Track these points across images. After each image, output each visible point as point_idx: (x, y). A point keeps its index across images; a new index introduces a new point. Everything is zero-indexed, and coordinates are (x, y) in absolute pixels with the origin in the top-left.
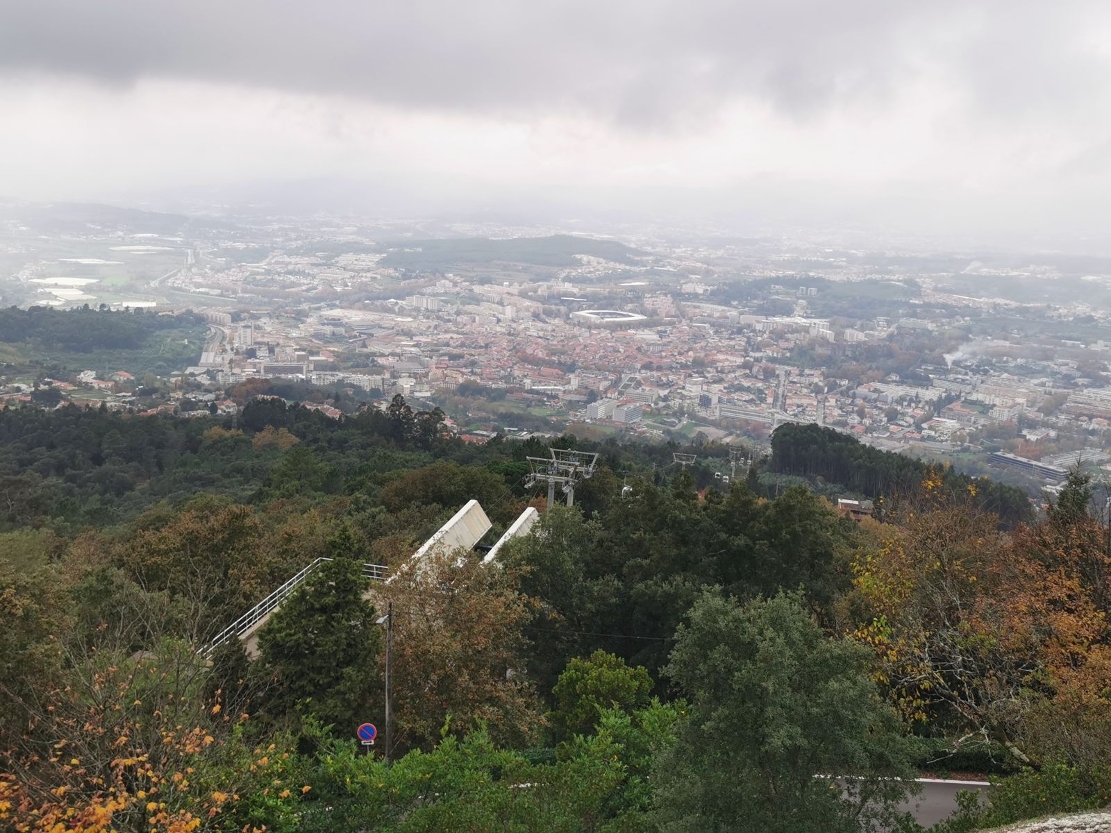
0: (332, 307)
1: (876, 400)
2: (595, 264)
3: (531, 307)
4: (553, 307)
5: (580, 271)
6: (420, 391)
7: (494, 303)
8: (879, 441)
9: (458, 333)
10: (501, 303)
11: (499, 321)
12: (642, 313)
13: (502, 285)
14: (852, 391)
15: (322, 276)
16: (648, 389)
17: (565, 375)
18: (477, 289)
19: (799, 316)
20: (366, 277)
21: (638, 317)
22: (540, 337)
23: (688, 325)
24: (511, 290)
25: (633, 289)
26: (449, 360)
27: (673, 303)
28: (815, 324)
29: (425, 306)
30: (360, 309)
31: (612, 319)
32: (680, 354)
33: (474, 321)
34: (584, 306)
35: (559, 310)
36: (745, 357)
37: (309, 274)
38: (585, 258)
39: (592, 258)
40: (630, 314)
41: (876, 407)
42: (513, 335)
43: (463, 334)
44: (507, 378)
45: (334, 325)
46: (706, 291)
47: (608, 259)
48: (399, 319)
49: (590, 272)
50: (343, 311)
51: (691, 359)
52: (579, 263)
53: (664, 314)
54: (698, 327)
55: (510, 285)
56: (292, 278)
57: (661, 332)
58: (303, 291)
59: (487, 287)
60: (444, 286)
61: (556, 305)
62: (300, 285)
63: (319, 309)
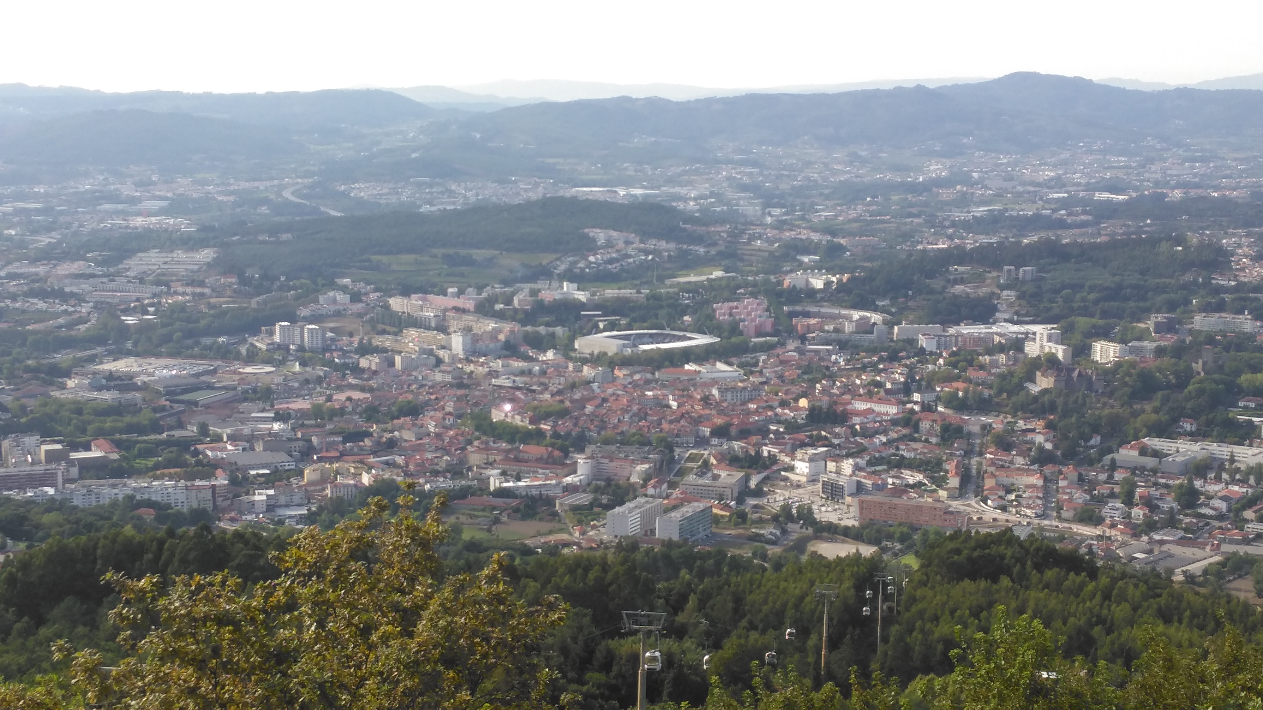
0: (118, 354)
1: (1154, 471)
2: (621, 245)
3: (500, 331)
4: (542, 330)
5: (592, 259)
6: (287, 506)
7: (429, 328)
8: (1165, 548)
9: (362, 389)
10: (442, 328)
11: (439, 362)
12: (710, 331)
13: (445, 294)
14: (1110, 457)
15: (97, 295)
16: (723, 474)
17: (566, 456)
18: (397, 304)
19: (1006, 321)
20: (184, 294)
21: (701, 340)
22: (519, 388)
23: (797, 350)
24: (460, 302)
25: (693, 289)
26: (344, 442)
27: (767, 310)
28: (1034, 334)
29: (298, 341)
30: (171, 355)
31: (654, 346)
32: (784, 404)
33: (392, 364)
34: (601, 325)
35: (553, 335)
36: (904, 403)
37: (72, 295)
38: (600, 236)
39: (614, 234)
40: (689, 335)
41: (1156, 484)
42: (467, 387)
43: (371, 390)
44: (456, 471)
45: (121, 388)
46: (828, 284)
47: (645, 236)
48: (249, 370)
49: (611, 261)
50: (140, 360)
51: (804, 414)
52: (591, 246)
53: (752, 331)
54: (817, 352)
55: (460, 293)
56: (41, 305)
57: (748, 364)
58: (61, 327)
59: (415, 300)
60: (334, 301)
61: (547, 325)
62: (56, 315)
63: (92, 359)
